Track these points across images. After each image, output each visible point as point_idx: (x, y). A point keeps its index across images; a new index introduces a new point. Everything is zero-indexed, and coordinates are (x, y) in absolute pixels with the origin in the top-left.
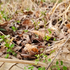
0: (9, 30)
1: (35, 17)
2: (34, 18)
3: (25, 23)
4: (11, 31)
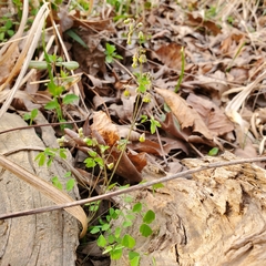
0: (96, 50)
1: (215, 50)
2: (211, 53)
3: (166, 54)
4: (101, 56)
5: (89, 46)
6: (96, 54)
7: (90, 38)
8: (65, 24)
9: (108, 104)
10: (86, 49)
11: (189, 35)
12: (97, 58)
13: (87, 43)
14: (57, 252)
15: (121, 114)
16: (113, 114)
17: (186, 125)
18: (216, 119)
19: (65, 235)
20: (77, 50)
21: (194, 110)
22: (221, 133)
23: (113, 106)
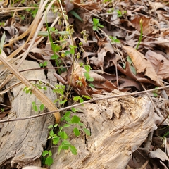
3: (139, 23)
4: (91, 26)
5: (84, 20)
6: (88, 25)
7: (85, 15)
8: (69, 7)
9: (90, 57)
10: (82, 22)
11: (160, 9)
12: (88, 27)
13: (82, 18)
14: (39, 132)
15: (96, 63)
16: (92, 63)
17: (139, 71)
18: (164, 67)
19: (45, 125)
20: (77, 22)
21: (148, 61)
22: (166, 77)
23: (93, 58)
